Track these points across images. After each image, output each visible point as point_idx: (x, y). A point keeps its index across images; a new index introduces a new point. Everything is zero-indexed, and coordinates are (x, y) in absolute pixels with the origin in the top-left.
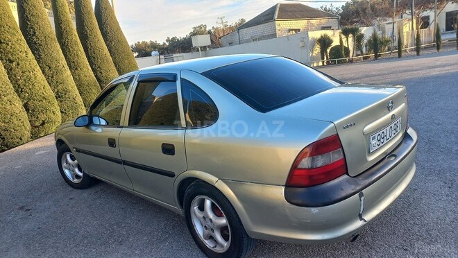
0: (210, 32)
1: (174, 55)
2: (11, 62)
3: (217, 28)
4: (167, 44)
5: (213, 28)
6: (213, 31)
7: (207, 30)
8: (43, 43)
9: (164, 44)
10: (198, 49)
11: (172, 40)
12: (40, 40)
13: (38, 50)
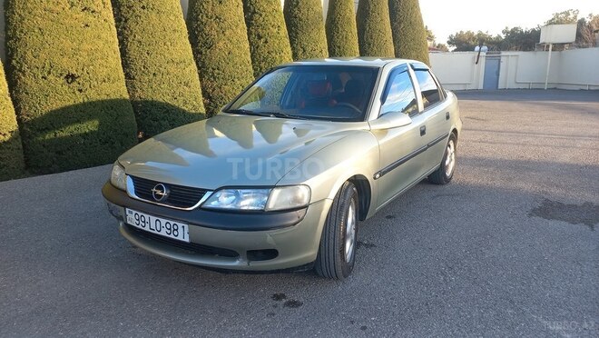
0: (581, 23)
1: (503, 53)
2: (260, 37)
4: (503, 36)
5: (590, 15)
6: (588, 20)
7: (579, 18)
8: (304, 18)
9: (499, 36)
10: (548, 46)
11: (512, 31)
12: (302, 13)
13: (296, 26)
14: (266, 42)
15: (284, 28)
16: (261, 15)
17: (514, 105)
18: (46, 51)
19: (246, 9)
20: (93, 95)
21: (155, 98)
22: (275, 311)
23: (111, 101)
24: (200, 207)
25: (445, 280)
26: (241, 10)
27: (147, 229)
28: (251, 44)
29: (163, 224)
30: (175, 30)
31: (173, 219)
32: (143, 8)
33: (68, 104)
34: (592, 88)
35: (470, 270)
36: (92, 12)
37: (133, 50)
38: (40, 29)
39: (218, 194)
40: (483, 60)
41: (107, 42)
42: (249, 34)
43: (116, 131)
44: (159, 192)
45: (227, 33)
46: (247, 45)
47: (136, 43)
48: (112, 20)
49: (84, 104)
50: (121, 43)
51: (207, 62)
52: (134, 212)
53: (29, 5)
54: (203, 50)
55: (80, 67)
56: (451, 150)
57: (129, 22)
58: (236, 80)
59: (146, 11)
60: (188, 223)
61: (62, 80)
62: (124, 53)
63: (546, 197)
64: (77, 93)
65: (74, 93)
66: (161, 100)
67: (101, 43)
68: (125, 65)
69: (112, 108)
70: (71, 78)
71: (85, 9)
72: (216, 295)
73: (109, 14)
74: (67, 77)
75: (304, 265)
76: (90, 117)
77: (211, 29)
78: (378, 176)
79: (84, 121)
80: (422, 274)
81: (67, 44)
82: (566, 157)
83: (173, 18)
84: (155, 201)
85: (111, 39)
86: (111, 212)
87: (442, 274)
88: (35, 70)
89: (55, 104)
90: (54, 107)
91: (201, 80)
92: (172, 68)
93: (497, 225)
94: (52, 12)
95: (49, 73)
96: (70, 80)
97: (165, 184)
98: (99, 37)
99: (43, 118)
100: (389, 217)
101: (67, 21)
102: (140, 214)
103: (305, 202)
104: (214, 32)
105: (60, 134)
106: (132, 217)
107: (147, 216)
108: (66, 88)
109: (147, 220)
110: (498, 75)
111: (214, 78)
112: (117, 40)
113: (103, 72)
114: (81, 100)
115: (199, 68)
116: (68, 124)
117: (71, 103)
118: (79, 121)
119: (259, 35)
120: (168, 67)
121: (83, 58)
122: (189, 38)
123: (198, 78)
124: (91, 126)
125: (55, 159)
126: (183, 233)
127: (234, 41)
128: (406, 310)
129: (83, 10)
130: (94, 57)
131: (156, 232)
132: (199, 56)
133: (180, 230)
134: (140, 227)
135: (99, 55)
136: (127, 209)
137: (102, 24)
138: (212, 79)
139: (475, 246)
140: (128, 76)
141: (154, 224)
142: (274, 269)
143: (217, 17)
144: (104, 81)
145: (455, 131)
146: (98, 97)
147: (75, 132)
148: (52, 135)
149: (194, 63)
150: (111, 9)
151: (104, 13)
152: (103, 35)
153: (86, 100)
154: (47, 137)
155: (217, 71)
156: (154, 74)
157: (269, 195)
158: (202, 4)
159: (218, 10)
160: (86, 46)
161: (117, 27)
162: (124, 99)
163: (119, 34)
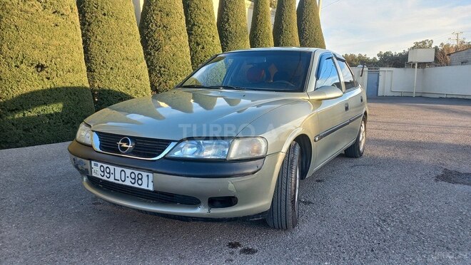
0: (436, 49)
1: (381, 69)
2: (198, 44)
3: (448, 45)
4: (378, 59)
5: (442, 44)
6: (440, 48)
7: (433, 46)
8: (233, 31)
9: (375, 58)
10: (414, 65)
11: (385, 55)
12: (231, 27)
13: (227, 37)
14: (203, 48)
15: (217, 37)
16: (199, 27)
17: (394, 106)
18: (20, 44)
19: (188, 22)
20: (59, 83)
21: (111, 88)
22: (233, 257)
23: (74, 88)
24: (164, 157)
25: (382, 230)
26: (184, 22)
27: (111, 180)
28: (191, 49)
29: (128, 174)
30: (129, 34)
31: (137, 169)
32: (104, 15)
33: (37, 89)
34: (449, 97)
35: (401, 222)
36: (62, 15)
37: (94, 48)
38: (16, 26)
39: (182, 145)
40: (366, 74)
41: (73, 39)
42: (190, 41)
43: (77, 113)
44: (125, 145)
45: (172, 39)
46: (188, 50)
47: (97, 43)
48: (78, 23)
49: (51, 89)
50: (85, 42)
51: (155, 61)
52: (100, 164)
53: (7, 6)
54: (152, 52)
55: (49, 59)
56: (363, 129)
57: (92, 25)
58: (179, 76)
59: (106, 17)
60: (153, 172)
61: (32, 69)
62: (86, 51)
63: (444, 167)
64: (45, 80)
65: (43, 80)
66: (116, 89)
67: (68, 40)
68: (87, 60)
69: (75, 94)
70: (41, 67)
71: (56, 11)
72: (175, 244)
73: (76, 17)
74: (38, 66)
75: (259, 214)
76: (56, 101)
77: (160, 36)
78: (317, 139)
79: (51, 103)
80: (361, 226)
81: (39, 39)
82: (448, 140)
83: (129, 24)
84: (120, 153)
85: (77, 38)
86: (76, 167)
87: (378, 225)
88: (9, 60)
89: (25, 88)
90: (25, 91)
91: (150, 76)
92: (126, 64)
93: (412, 187)
94: (27, 12)
95: (22, 62)
96: (39, 69)
97: (131, 137)
98: (66, 35)
99: (14, 101)
100: (319, 181)
101: (39, 21)
102: (105, 166)
103: (262, 153)
104: (161, 38)
105: (28, 114)
106: (97, 170)
107: (112, 167)
108: (36, 75)
109: (112, 171)
110: (378, 85)
111: (161, 75)
112: (81, 39)
113: (69, 64)
114: (49, 87)
115: (148, 66)
116: (36, 106)
117: (40, 88)
118: (45, 104)
119: (197, 43)
120: (124, 63)
121: (52, 52)
122: (141, 42)
123: (147, 74)
124: (56, 108)
125: (22, 135)
126: (147, 182)
127: (177, 46)
128: (355, 256)
129: (54, 13)
130: (61, 51)
131: (120, 182)
132: (149, 56)
133: (145, 179)
134: (105, 178)
135: (65, 50)
136: (93, 162)
137: (69, 25)
138: (159, 75)
139: (399, 203)
140: (89, 70)
141: (118, 175)
142: (232, 216)
143: (164, 26)
144: (69, 71)
145: (366, 113)
146: (63, 85)
147: (42, 113)
148: (21, 115)
149: (145, 62)
150: (77, 14)
151: (72, 16)
152: (70, 34)
153: (53, 86)
154: (16, 116)
155: (163, 69)
156: (111, 68)
157: (230, 146)
158: (152, 16)
159: (165, 21)
160: (55, 42)
161: (82, 30)
162: (86, 88)
163: (83, 35)
